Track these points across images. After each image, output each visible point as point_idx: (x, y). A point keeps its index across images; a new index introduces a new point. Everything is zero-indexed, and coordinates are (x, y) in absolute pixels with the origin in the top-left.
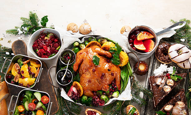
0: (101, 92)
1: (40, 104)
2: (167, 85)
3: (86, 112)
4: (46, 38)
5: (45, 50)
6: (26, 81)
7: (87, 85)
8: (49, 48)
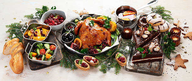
0: (95, 47)
1: (48, 51)
2: (145, 34)
3: (84, 58)
4: (54, 18)
5: (53, 24)
6: (39, 38)
7: (84, 40)
8: (56, 23)
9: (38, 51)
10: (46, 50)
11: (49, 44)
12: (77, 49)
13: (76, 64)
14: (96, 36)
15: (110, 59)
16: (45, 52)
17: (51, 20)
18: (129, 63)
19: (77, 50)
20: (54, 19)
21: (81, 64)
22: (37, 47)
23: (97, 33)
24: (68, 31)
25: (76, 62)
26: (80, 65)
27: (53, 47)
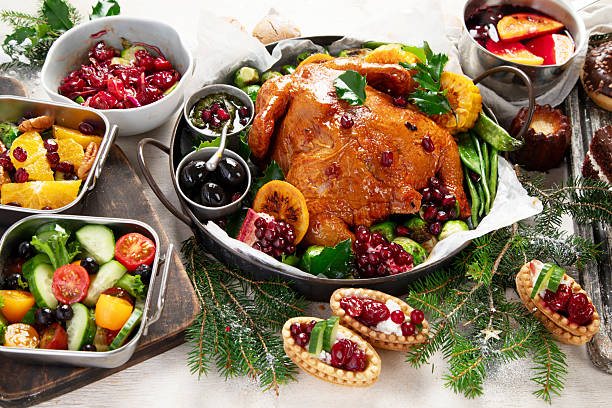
3: (334, 304)
4: (115, 61)
5: (115, 96)
6: (37, 191)
7: (322, 190)
8: (131, 93)
9: (41, 279)
10: (93, 268)
11: (108, 226)
12: (283, 249)
13: (297, 349)
14: (389, 165)
15: (486, 301)
16: (88, 287)
17: (101, 74)
18: (606, 319)
19: (288, 254)
20: (116, 72)
21: (325, 347)
22: (33, 252)
23: (389, 142)
24: (210, 139)
25: (294, 335)
26: (323, 355)
27: (136, 245)
